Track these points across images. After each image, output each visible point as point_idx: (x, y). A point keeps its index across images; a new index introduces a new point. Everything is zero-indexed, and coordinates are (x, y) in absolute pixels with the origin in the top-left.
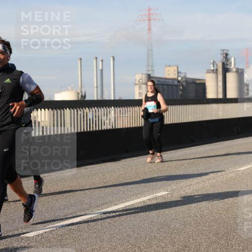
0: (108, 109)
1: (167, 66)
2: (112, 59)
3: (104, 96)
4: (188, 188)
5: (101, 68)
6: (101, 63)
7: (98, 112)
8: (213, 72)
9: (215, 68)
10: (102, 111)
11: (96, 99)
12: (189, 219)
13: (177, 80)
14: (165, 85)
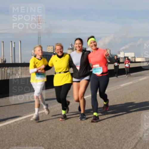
0: (18, 68)
1: (48, 46)
2: (19, 42)
3: (16, 61)
4: (58, 107)
5: (14, 47)
6: (14, 44)
7: (12, 69)
8: (71, 50)
9: (72, 47)
10: (14, 69)
11: (11, 63)
12: (58, 123)
13: (54, 53)
14: (47, 55)
